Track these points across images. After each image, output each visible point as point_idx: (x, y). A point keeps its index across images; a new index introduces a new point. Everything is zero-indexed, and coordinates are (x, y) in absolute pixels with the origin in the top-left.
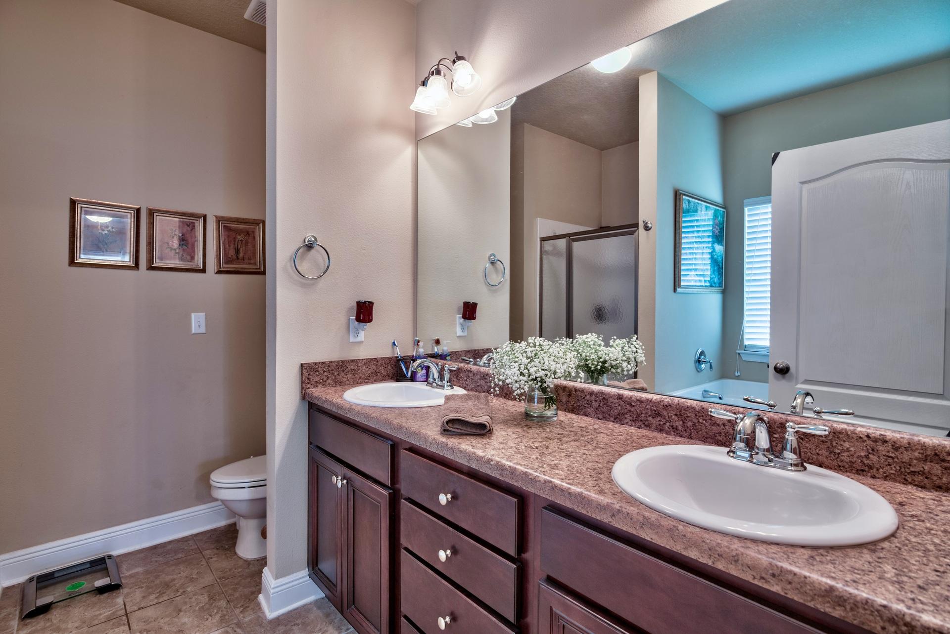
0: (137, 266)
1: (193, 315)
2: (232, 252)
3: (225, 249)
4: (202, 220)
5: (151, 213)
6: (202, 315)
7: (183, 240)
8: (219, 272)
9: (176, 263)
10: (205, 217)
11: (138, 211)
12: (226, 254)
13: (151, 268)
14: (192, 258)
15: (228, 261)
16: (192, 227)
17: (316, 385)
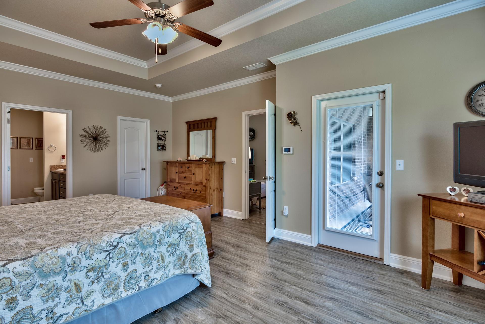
0: (17, 149)
1: (30, 158)
2: (39, 145)
3: (38, 144)
4: (32, 139)
5: (20, 138)
6: (32, 158)
7: (28, 143)
8: (36, 149)
9: (27, 148)
10: (33, 138)
11: (17, 138)
12: (38, 145)
13: (20, 149)
14: (30, 146)
15: (38, 147)
16: (30, 140)
17: (53, 169)
